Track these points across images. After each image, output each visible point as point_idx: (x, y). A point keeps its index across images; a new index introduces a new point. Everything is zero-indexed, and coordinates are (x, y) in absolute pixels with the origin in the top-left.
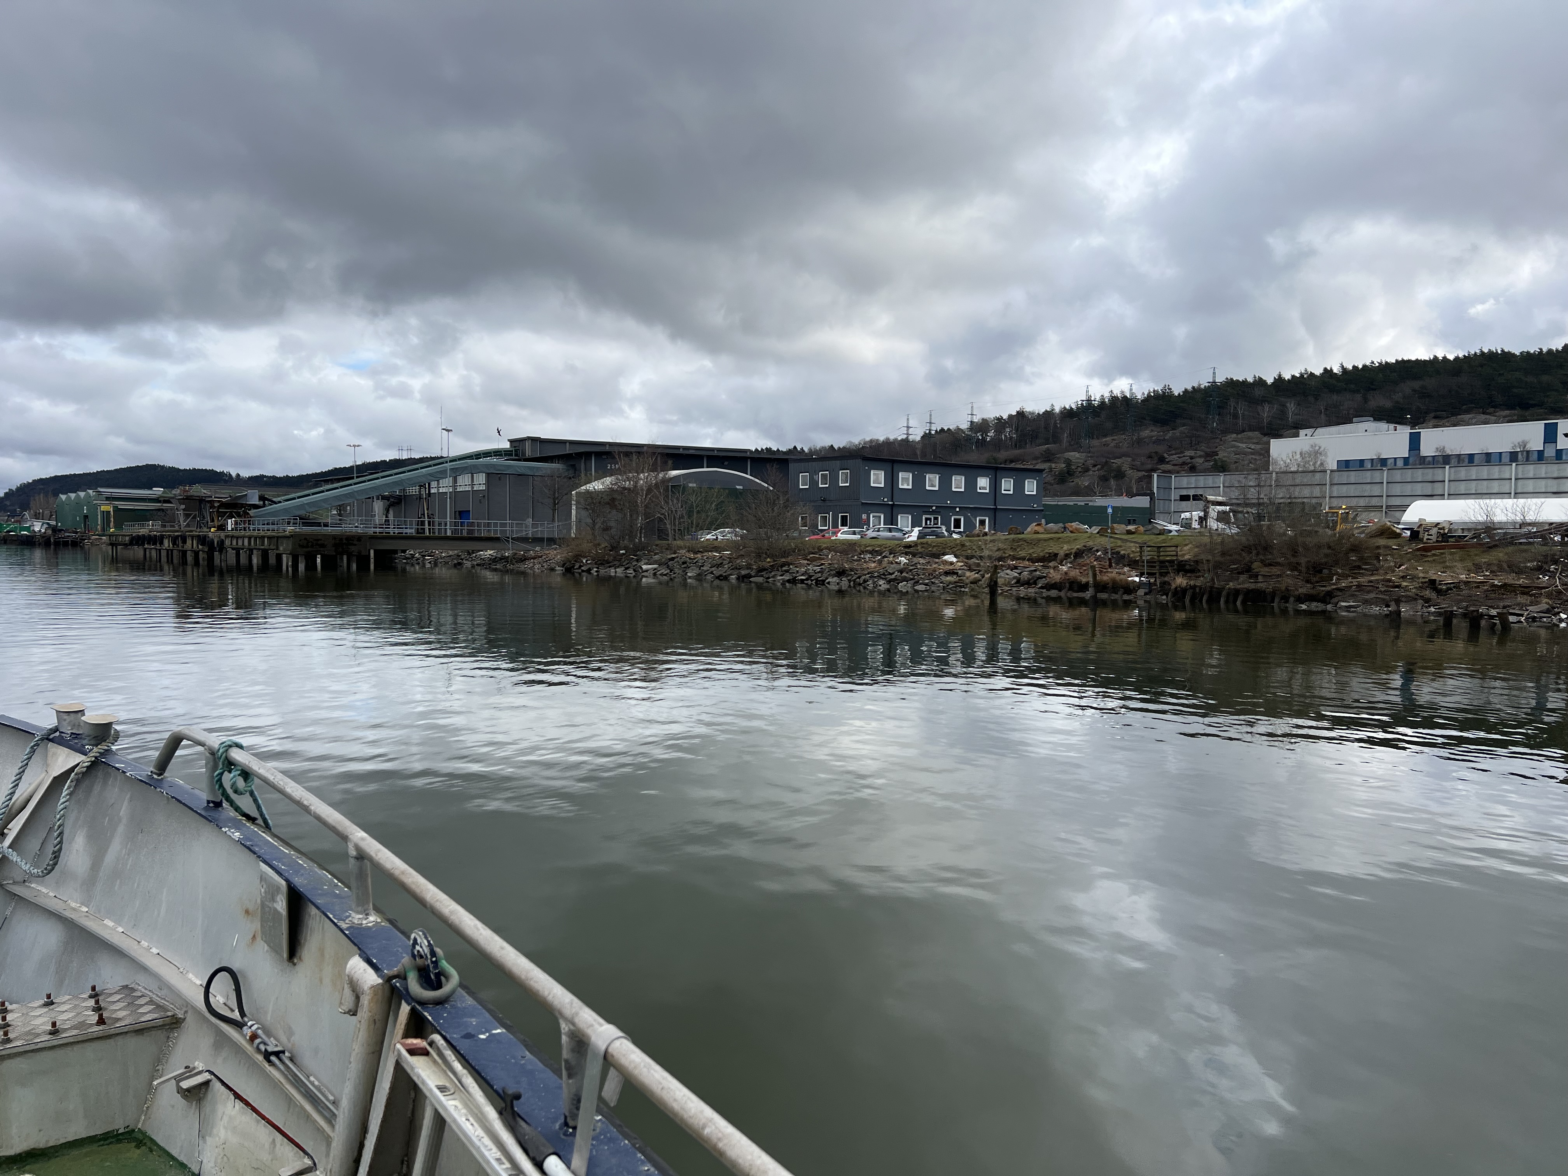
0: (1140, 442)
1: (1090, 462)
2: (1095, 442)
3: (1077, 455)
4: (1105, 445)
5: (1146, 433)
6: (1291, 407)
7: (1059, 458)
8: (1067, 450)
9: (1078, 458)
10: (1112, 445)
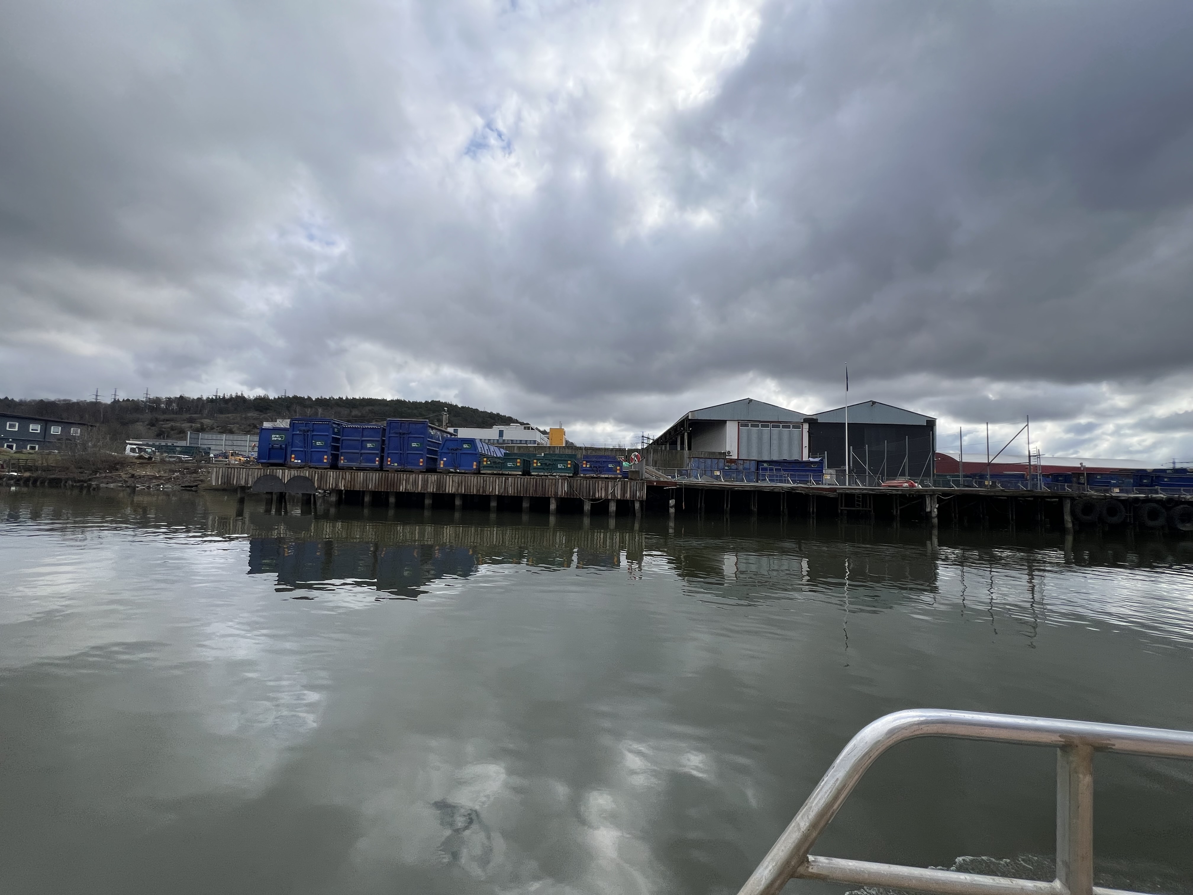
0: (246, 418)
1: (216, 425)
2: (223, 416)
3: (208, 421)
4: (228, 418)
5: (249, 415)
6: (320, 410)
7: (197, 421)
8: (205, 418)
9: (209, 423)
10: (231, 418)
